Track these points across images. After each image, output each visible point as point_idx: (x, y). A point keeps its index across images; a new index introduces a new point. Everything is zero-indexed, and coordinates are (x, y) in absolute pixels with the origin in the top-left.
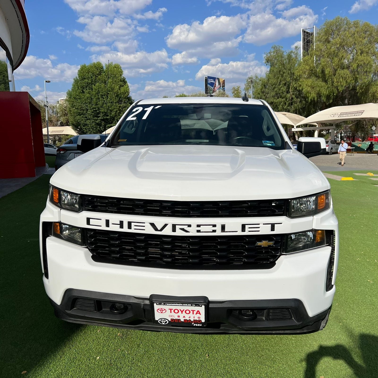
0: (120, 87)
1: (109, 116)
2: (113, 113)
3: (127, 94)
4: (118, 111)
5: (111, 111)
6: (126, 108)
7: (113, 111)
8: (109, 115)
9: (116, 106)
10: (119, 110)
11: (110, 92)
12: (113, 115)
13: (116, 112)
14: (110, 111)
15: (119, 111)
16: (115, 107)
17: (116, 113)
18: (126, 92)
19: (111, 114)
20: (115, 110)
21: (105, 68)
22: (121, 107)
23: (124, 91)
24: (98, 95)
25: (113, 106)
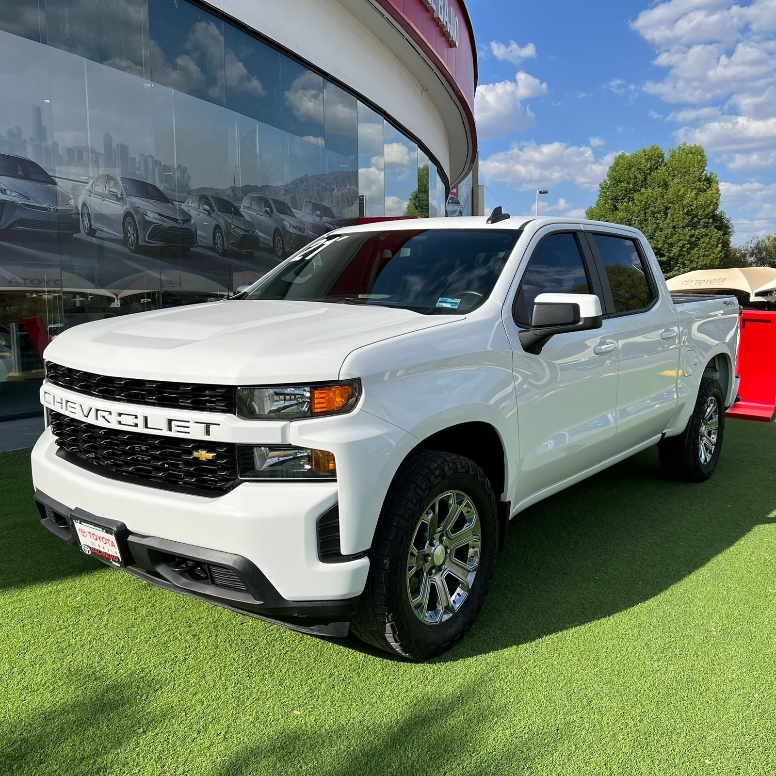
0: (697, 194)
1: (666, 256)
2: (675, 250)
3: (711, 207)
4: (688, 244)
5: (671, 245)
6: (706, 238)
7: (676, 245)
8: (667, 254)
9: (683, 234)
10: (690, 243)
11: (673, 204)
12: (674, 254)
13: (684, 246)
14: (669, 246)
15: (689, 246)
16: (682, 237)
17: (681, 250)
18: (709, 205)
19: (669, 251)
20: (680, 244)
21: (667, 158)
22: (694, 236)
23: (705, 203)
24: (645, 213)
25: (676, 236)
